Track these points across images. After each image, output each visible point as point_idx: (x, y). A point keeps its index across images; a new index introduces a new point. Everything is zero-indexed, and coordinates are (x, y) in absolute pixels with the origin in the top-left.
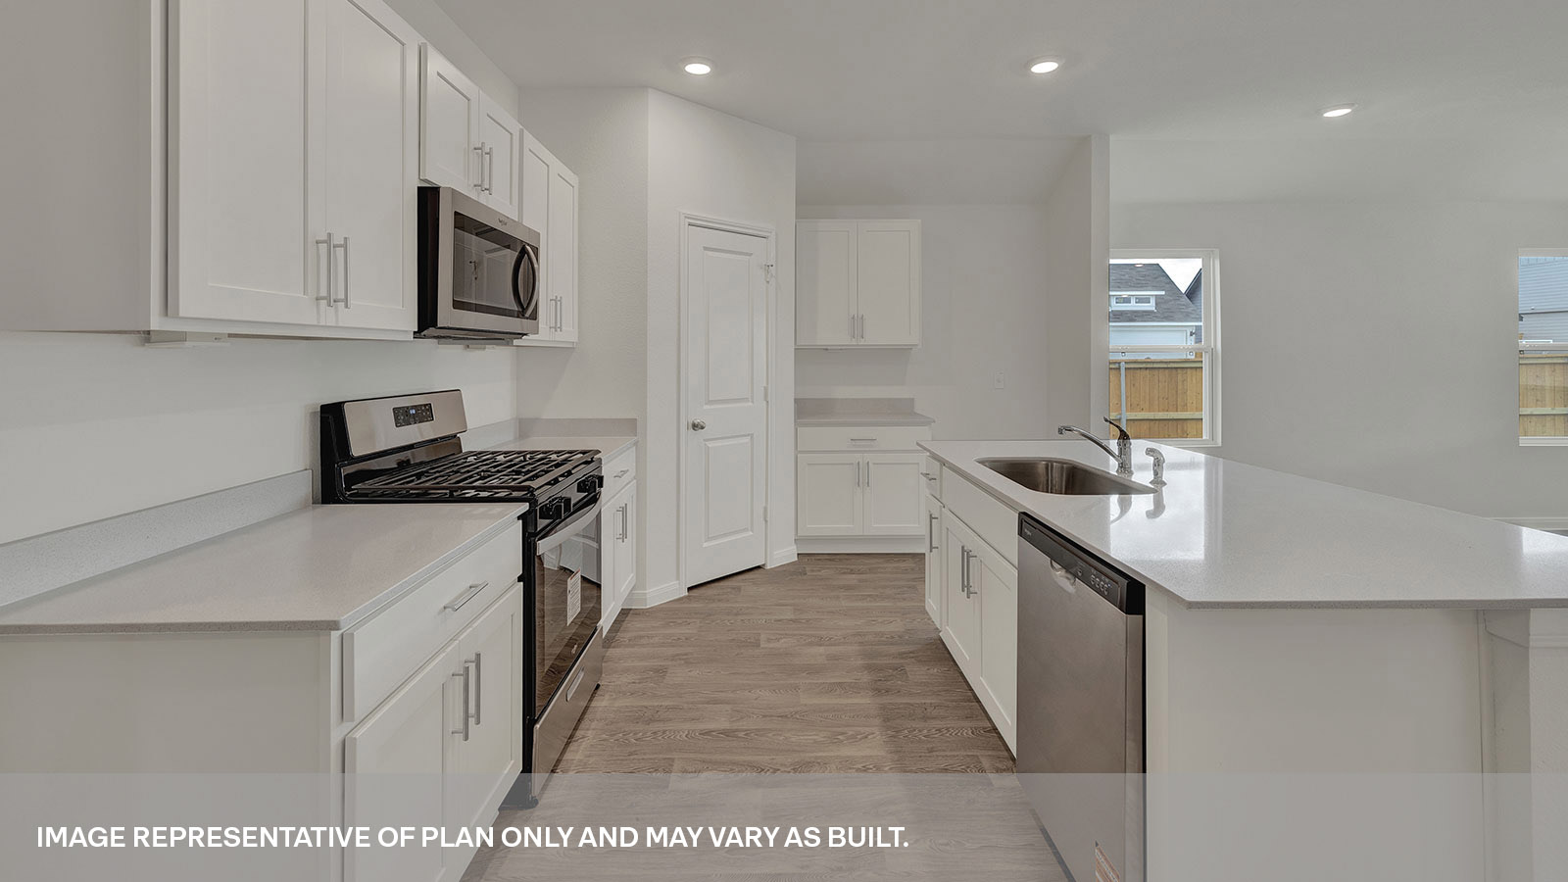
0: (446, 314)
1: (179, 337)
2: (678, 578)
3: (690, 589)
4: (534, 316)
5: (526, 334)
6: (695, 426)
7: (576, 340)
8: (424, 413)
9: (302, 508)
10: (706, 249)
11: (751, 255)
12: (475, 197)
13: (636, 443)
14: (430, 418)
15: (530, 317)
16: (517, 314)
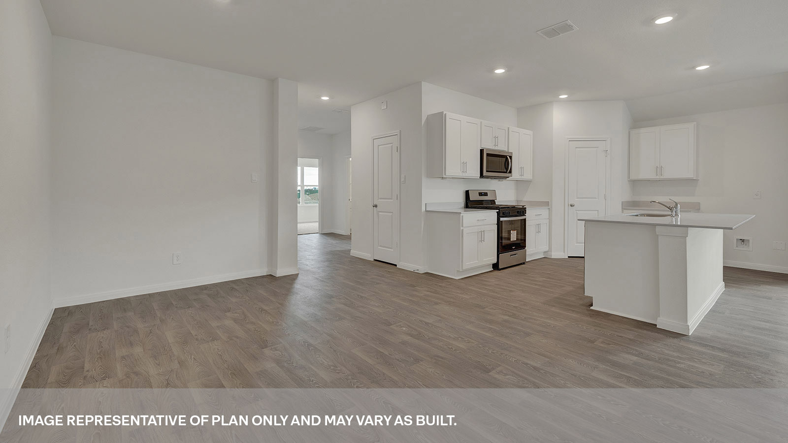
0: (485, 173)
1: (446, 178)
2: (564, 252)
3: (569, 257)
4: (510, 172)
5: (510, 176)
6: (571, 206)
7: (531, 178)
8: (486, 194)
9: (462, 208)
10: (576, 148)
11: (598, 147)
12: (493, 148)
13: (549, 209)
14: (487, 195)
15: (509, 173)
16: (506, 172)
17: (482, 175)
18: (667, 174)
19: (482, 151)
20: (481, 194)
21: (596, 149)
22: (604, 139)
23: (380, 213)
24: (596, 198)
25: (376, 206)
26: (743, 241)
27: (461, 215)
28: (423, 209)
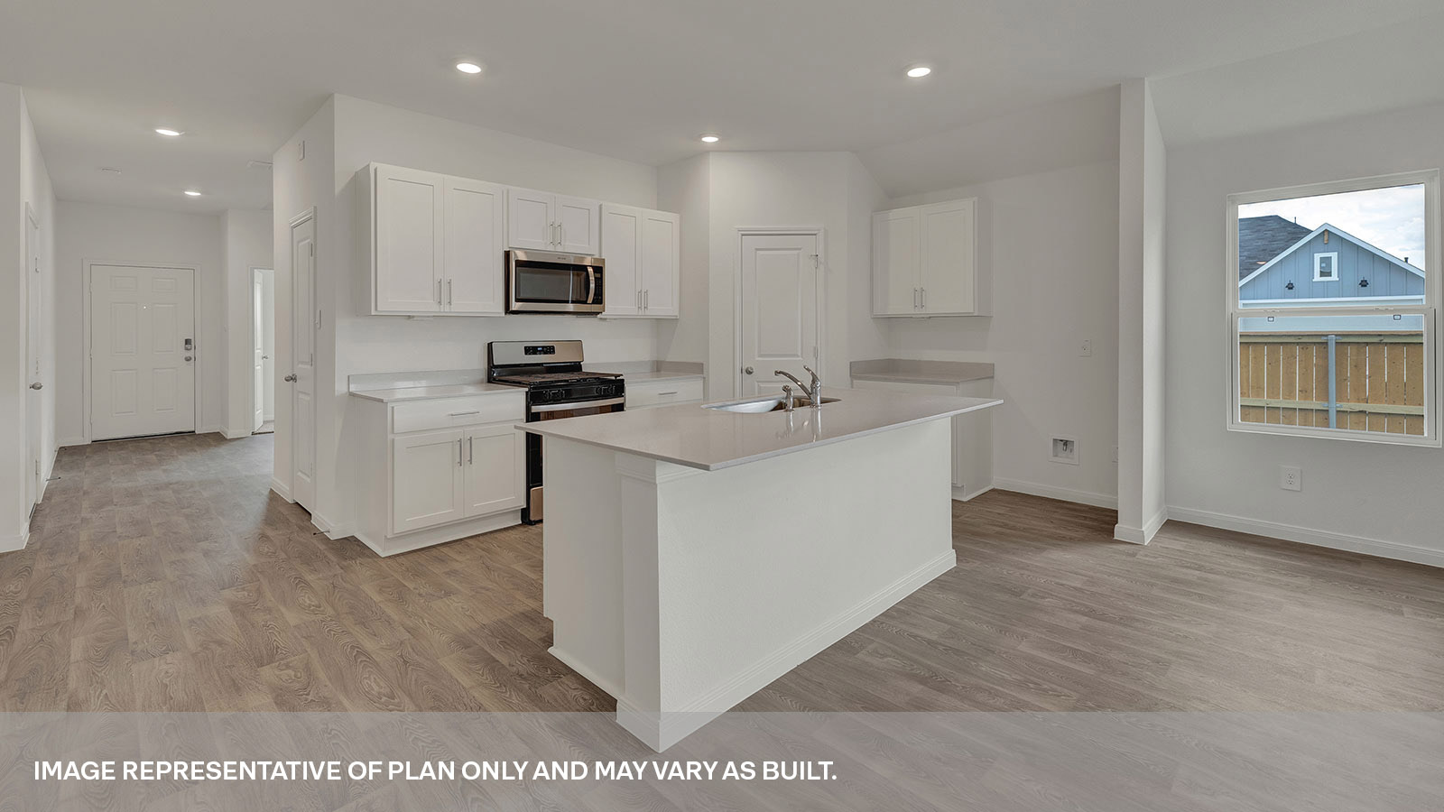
0: (515, 305)
1: (383, 317)
4: (598, 301)
5: (599, 313)
6: (747, 372)
7: (677, 314)
8: (548, 351)
10: (757, 249)
11: (800, 249)
12: (550, 248)
13: (704, 378)
14: (554, 352)
15: (593, 303)
16: (585, 302)
17: (508, 310)
18: (934, 307)
19: (507, 254)
20: (530, 350)
21: (797, 251)
22: (813, 232)
23: (301, 396)
24: (798, 356)
25: (293, 379)
26: (1066, 443)
27: (390, 405)
28: (341, 388)
